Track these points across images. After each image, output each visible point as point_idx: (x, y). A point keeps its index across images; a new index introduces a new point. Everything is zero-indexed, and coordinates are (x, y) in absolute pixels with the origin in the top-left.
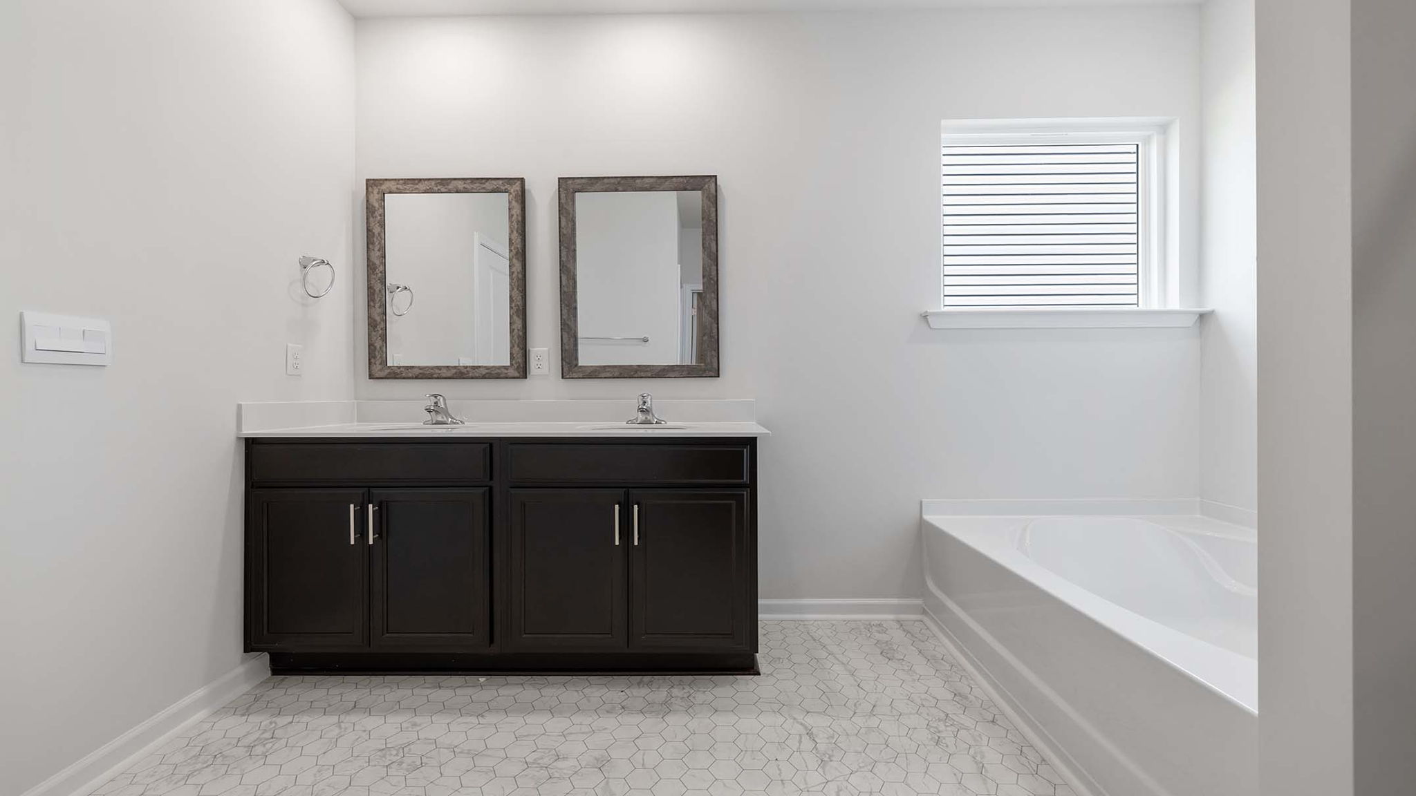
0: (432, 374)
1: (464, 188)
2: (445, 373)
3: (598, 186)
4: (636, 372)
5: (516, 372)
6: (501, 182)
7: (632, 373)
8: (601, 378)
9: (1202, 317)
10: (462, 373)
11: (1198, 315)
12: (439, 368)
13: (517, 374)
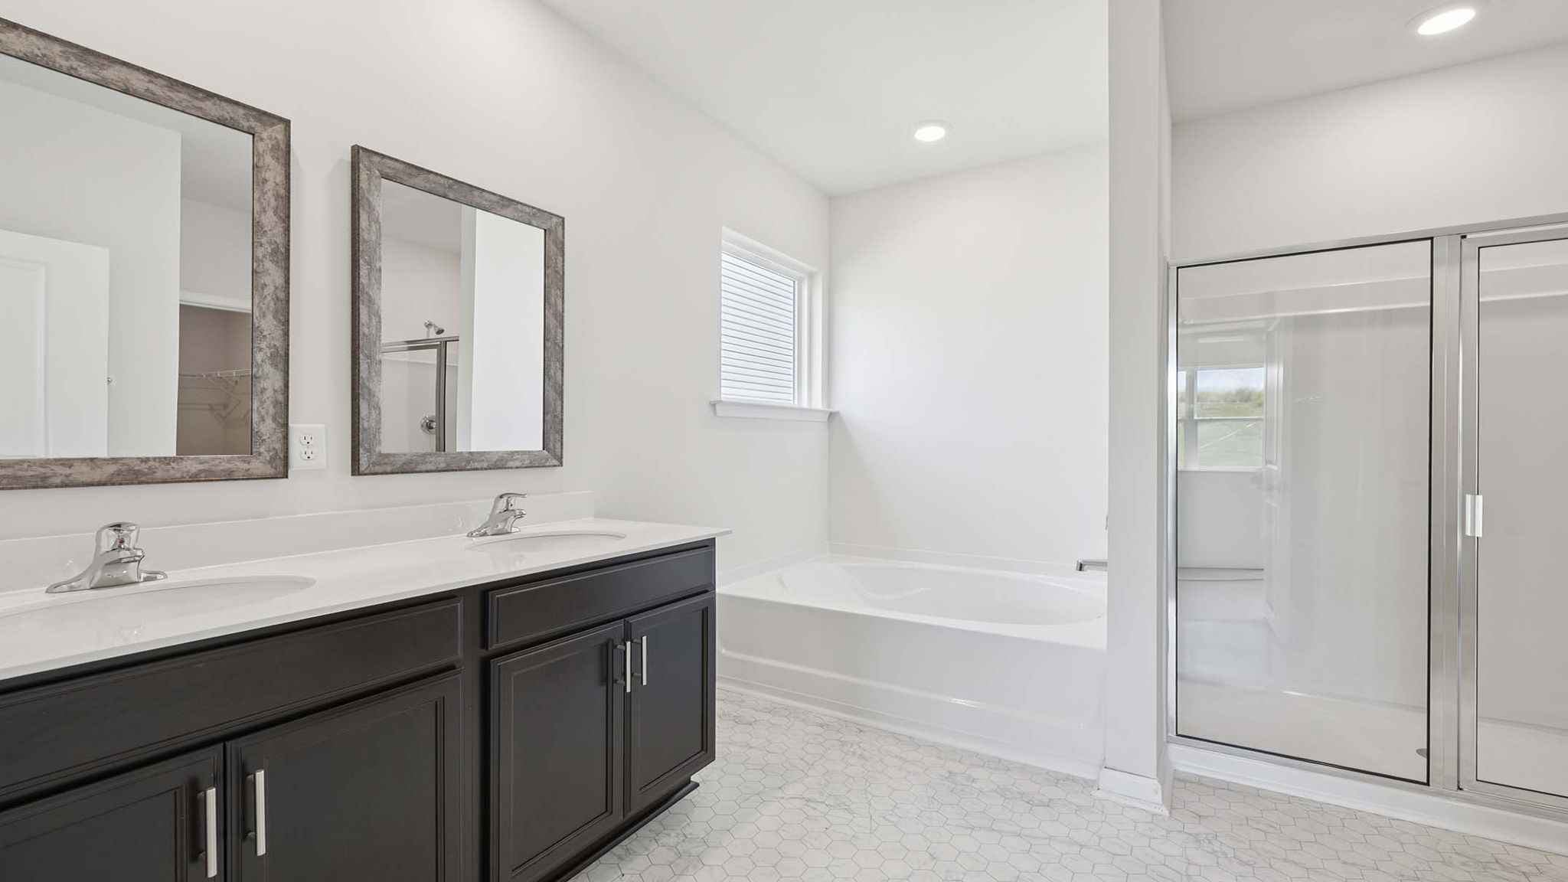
0: (44, 478)
1: (147, 90)
2: (83, 473)
3: (419, 181)
4: (468, 462)
5: (269, 466)
6: (241, 111)
7: (463, 464)
8: (421, 472)
9: (832, 415)
10: (138, 473)
11: (828, 415)
12: (67, 463)
13: (269, 471)
